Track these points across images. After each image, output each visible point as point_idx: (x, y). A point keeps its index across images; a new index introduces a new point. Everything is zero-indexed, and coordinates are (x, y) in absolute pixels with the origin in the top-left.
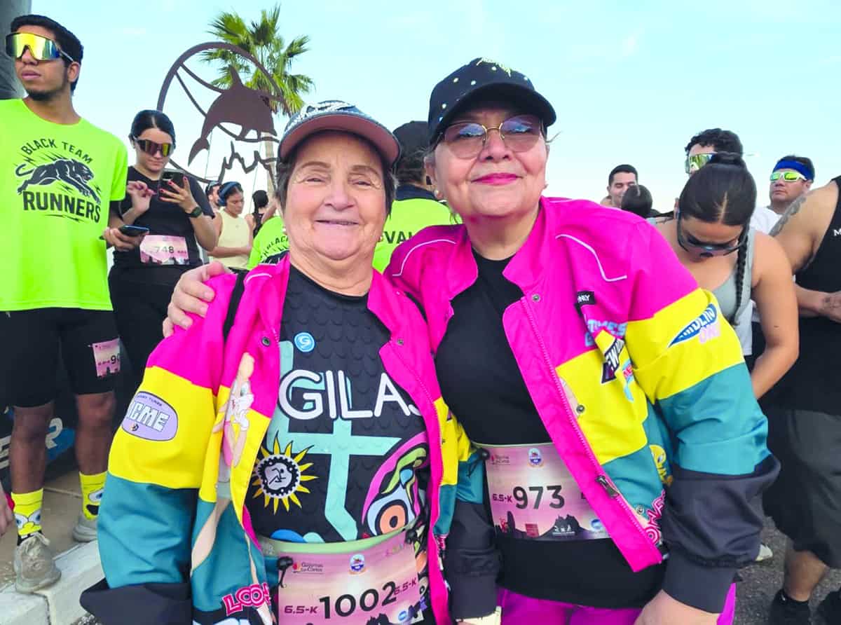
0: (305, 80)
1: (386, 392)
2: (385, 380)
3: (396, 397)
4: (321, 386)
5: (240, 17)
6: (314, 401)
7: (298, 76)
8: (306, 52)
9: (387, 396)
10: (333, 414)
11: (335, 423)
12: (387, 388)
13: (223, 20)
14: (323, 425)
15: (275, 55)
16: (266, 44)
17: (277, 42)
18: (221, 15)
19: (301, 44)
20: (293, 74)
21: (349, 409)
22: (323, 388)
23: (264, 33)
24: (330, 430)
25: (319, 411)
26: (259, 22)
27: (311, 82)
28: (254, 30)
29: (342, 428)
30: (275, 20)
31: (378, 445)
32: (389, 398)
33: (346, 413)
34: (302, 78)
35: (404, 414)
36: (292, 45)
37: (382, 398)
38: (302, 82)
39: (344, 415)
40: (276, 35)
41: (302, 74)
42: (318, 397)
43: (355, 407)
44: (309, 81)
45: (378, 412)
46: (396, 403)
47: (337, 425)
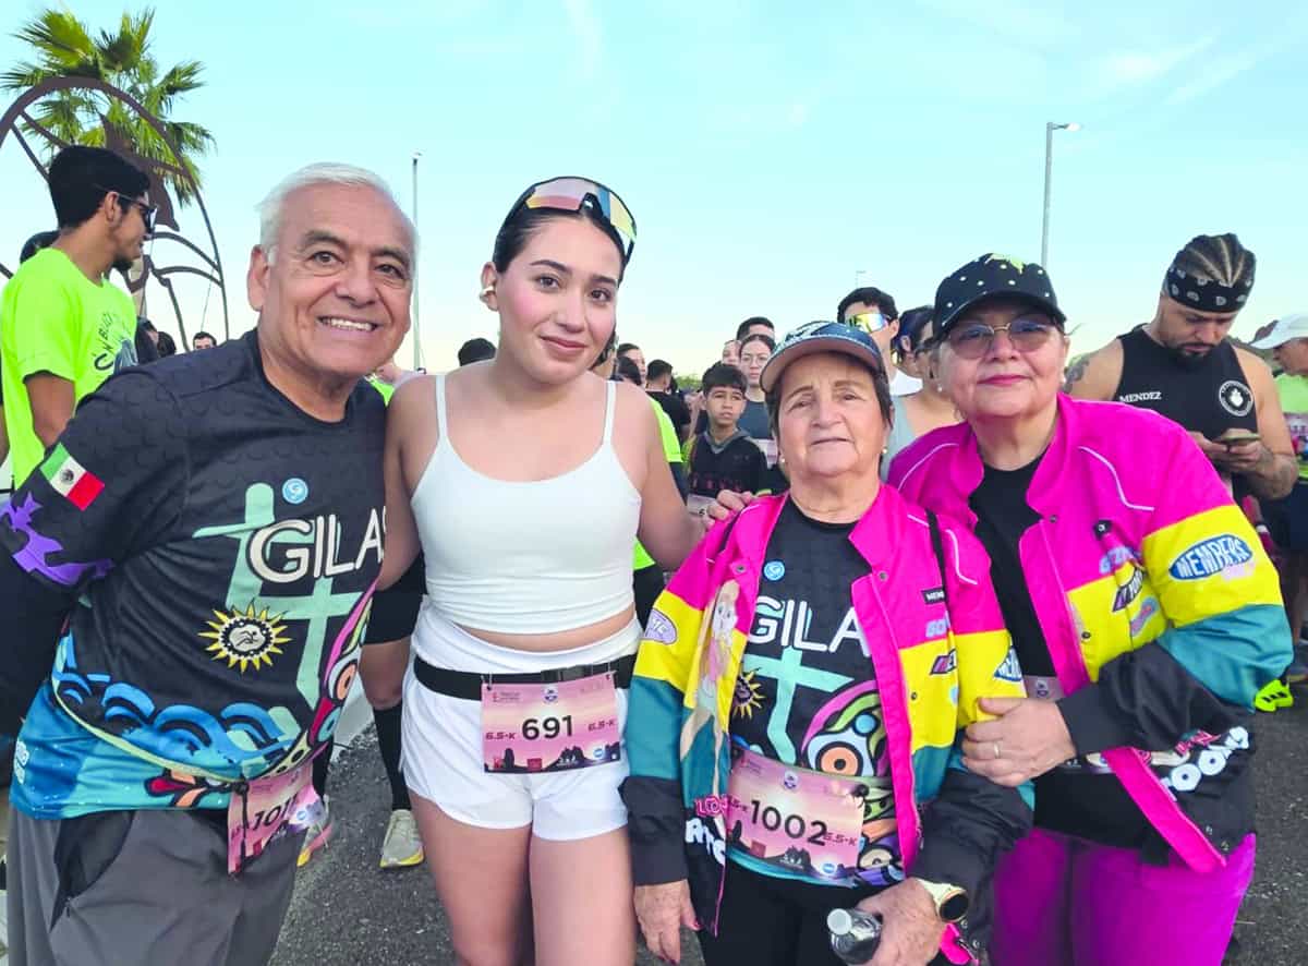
0: (197, 132)
1: (850, 627)
2: (851, 615)
3: (858, 634)
4: (780, 615)
5: (77, 20)
6: (768, 628)
7: (185, 124)
8: (201, 88)
9: (851, 632)
10: (785, 641)
11: (785, 651)
12: (852, 623)
13: (47, 21)
14: (774, 650)
15: (142, 88)
16: (127, 69)
17: (146, 67)
18: (45, 14)
19: (190, 72)
20: (175, 121)
21: (803, 640)
22: (781, 616)
23: (123, 51)
24: (779, 657)
25: (771, 636)
26: (115, 31)
27: (208, 136)
28: (105, 44)
29: (791, 657)
30: (145, 28)
31: (828, 681)
32: (851, 635)
33: (798, 643)
34: (192, 127)
35: (861, 653)
36: (174, 73)
37: (843, 633)
38: (193, 135)
39: (796, 645)
40: (145, 56)
41: (191, 122)
42: (773, 625)
43: (810, 638)
44: (204, 133)
45: (833, 647)
46: (858, 641)
47: (788, 653)
